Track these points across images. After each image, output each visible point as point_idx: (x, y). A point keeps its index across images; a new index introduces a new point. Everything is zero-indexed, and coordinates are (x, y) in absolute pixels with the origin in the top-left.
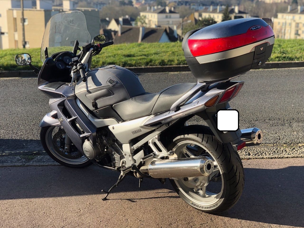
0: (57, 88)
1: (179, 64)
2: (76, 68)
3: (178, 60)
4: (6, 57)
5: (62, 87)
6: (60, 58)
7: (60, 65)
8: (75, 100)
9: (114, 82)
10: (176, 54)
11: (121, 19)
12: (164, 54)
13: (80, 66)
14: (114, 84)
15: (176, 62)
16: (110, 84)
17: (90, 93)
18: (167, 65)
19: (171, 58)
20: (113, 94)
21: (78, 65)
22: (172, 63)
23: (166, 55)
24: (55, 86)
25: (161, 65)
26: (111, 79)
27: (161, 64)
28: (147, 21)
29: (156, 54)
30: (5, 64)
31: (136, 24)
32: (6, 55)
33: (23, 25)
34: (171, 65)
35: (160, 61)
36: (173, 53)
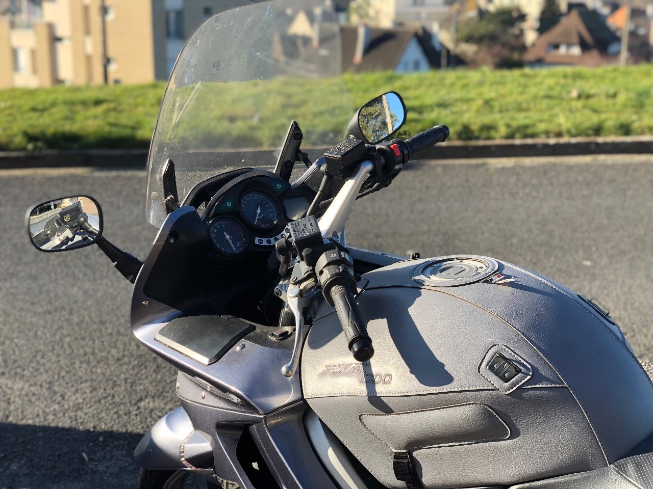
0: (218, 357)
1: (511, 136)
2: (312, 275)
3: (508, 126)
4: (53, 110)
5: (238, 348)
6: (229, 204)
7: (228, 237)
8: (303, 423)
9: (519, 371)
10: (496, 105)
11: (318, 11)
12: (465, 107)
13: (334, 269)
14: (521, 379)
15: (503, 131)
16: (496, 381)
17: (388, 410)
18: (477, 138)
19: (487, 119)
20: (515, 434)
21: (323, 260)
22: (493, 133)
23: (468, 111)
24: (206, 341)
25: (464, 140)
26: (500, 354)
27: (464, 136)
28: (371, 12)
29: (442, 105)
30: (50, 131)
31: (348, 19)
32: (54, 104)
33: (104, 22)
34: (489, 138)
35: (458, 128)
36: (488, 103)
